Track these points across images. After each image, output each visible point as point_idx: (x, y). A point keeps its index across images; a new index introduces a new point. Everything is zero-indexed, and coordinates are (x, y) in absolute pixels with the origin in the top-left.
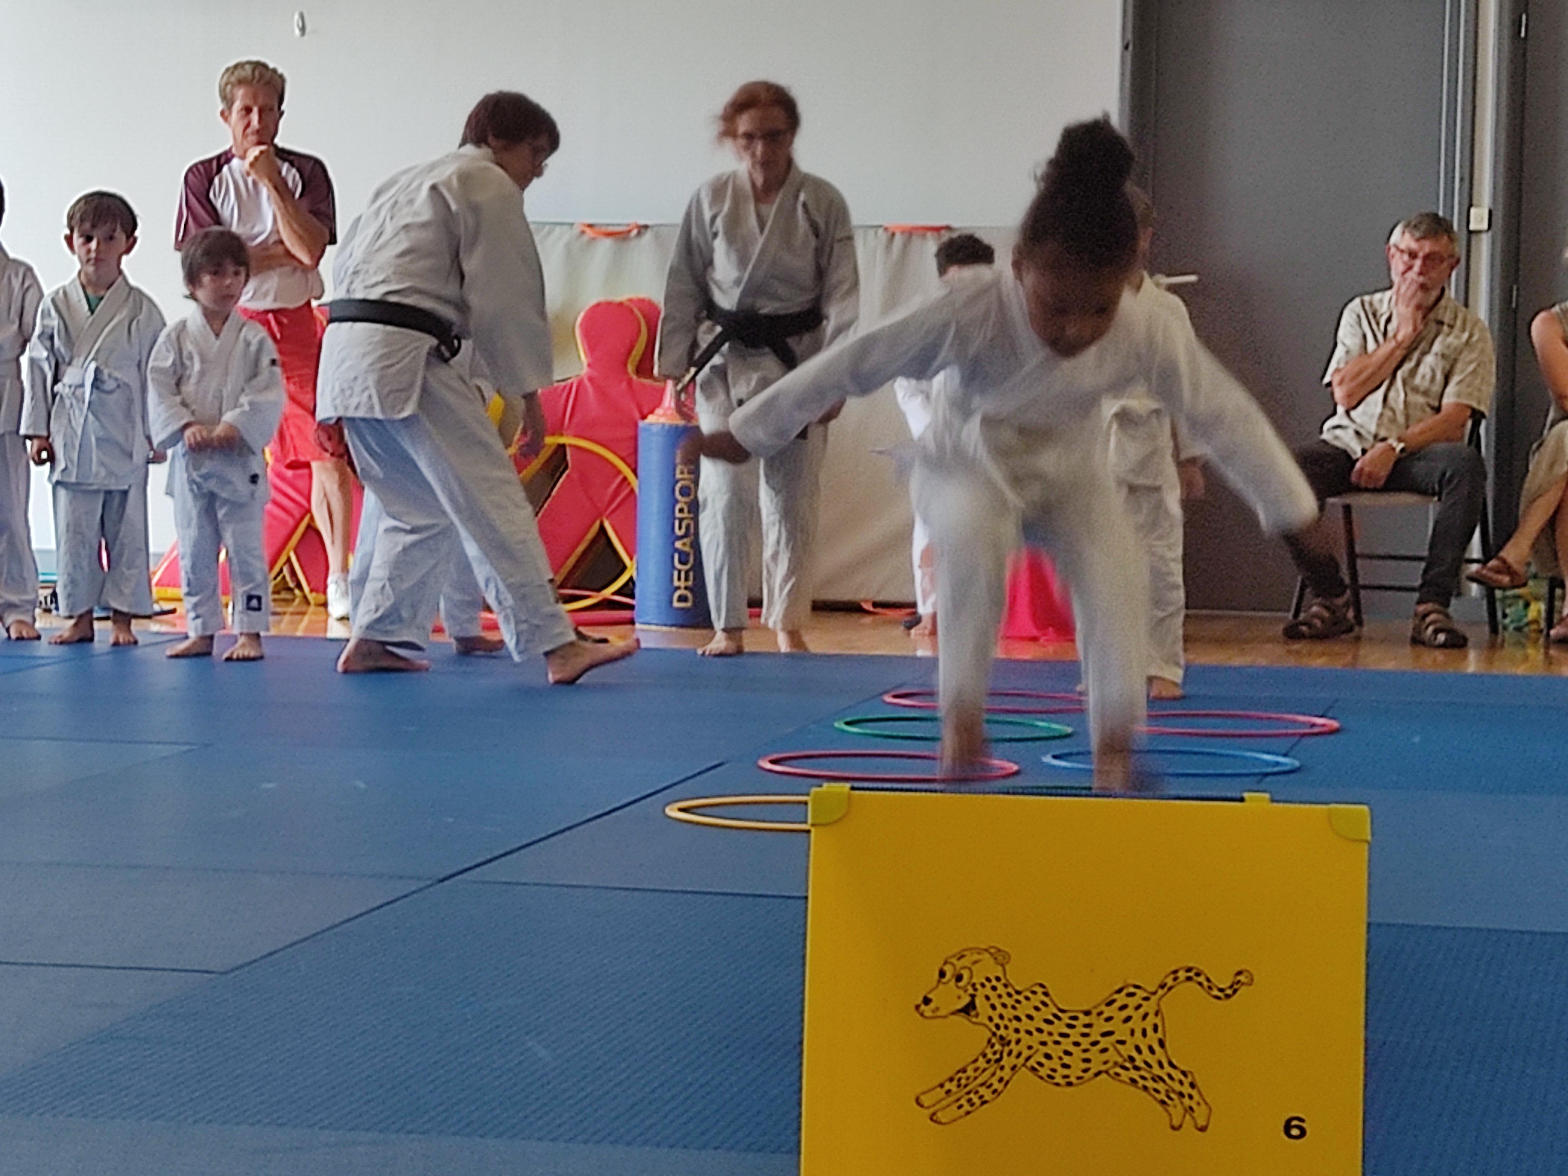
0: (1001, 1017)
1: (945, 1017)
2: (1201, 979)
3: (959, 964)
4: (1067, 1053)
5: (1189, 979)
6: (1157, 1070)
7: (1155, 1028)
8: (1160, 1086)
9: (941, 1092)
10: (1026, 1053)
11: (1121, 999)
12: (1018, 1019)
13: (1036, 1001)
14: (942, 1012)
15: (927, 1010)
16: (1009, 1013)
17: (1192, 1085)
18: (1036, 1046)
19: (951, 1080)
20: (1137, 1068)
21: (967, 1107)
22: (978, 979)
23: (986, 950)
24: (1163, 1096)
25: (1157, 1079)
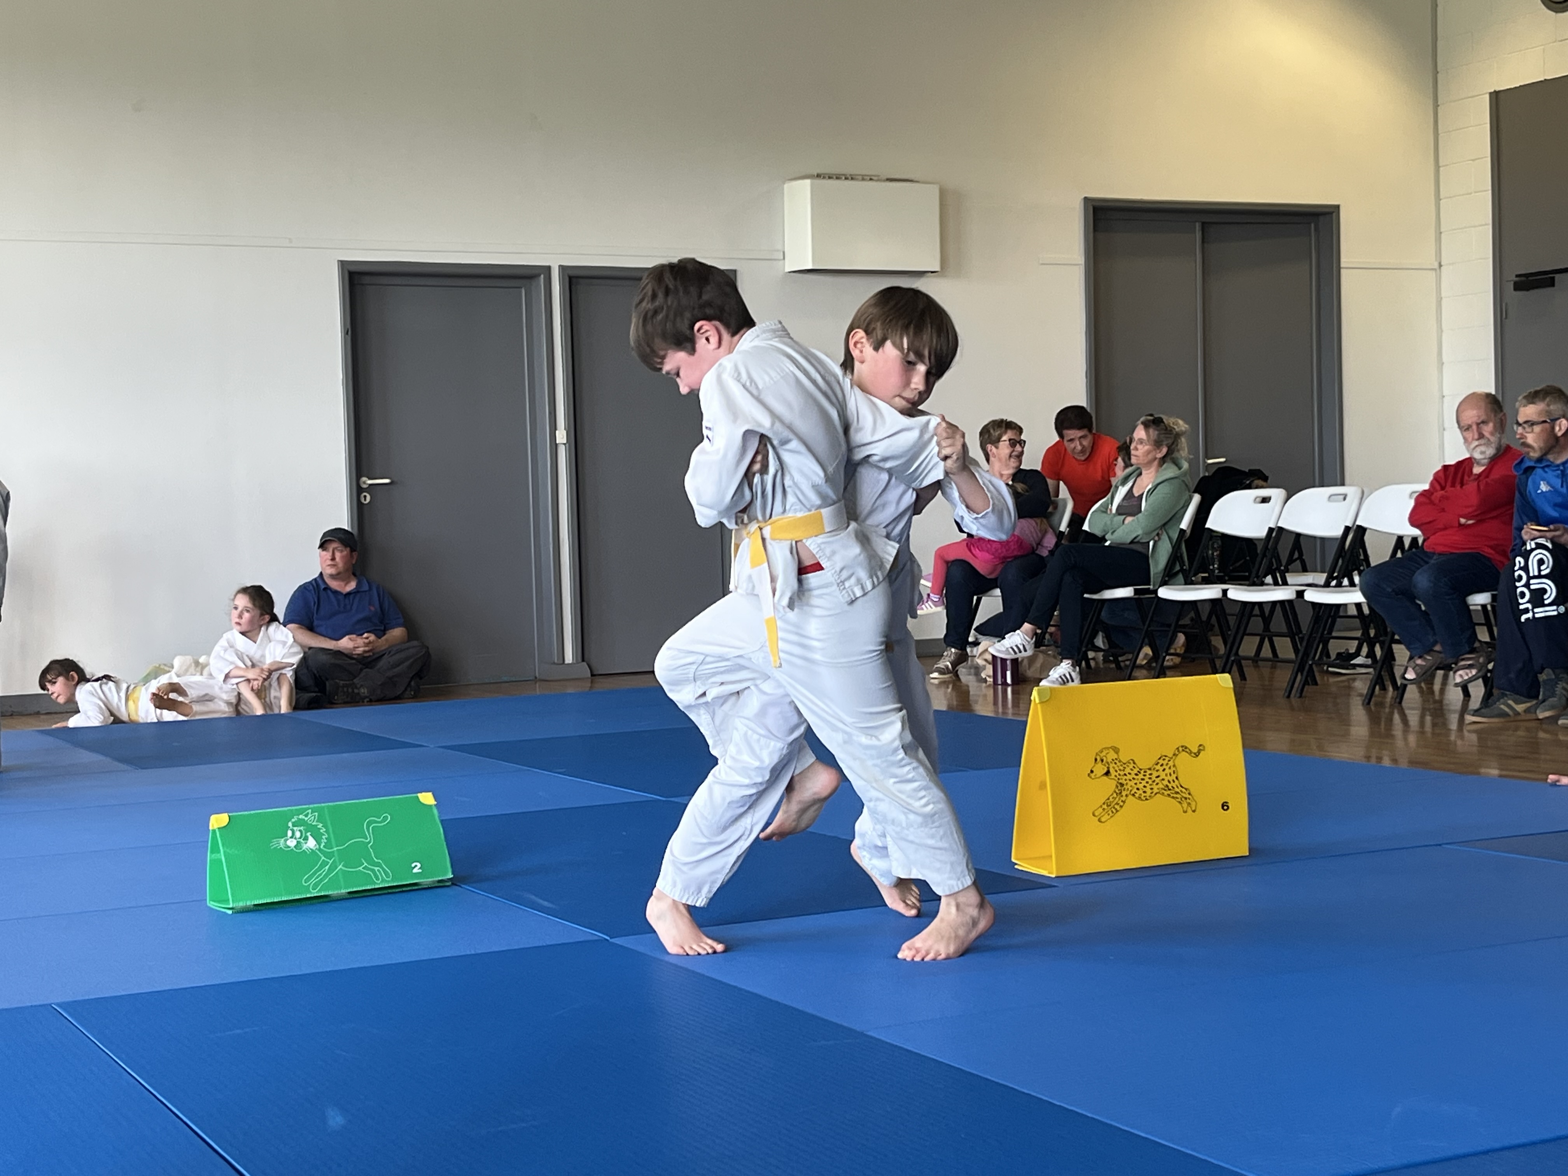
0: (1119, 775)
1: (1099, 778)
2: (1187, 750)
3: (1102, 755)
4: (1145, 787)
5: (1183, 750)
6: (1176, 790)
7: (1174, 772)
8: (1178, 796)
9: (1101, 810)
10: (1130, 789)
11: (1161, 762)
12: (1125, 775)
13: (1131, 766)
14: (1097, 776)
15: (1092, 775)
16: (1122, 773)
17: (1189, 794)
18: (1133, 785)
19: (1104, 804)
20: (1170, 790)
21: (1111, 814)
22: (1109, 760)
23: (1111, 748)
24: (1179, 800)
25: (1177, 793)
